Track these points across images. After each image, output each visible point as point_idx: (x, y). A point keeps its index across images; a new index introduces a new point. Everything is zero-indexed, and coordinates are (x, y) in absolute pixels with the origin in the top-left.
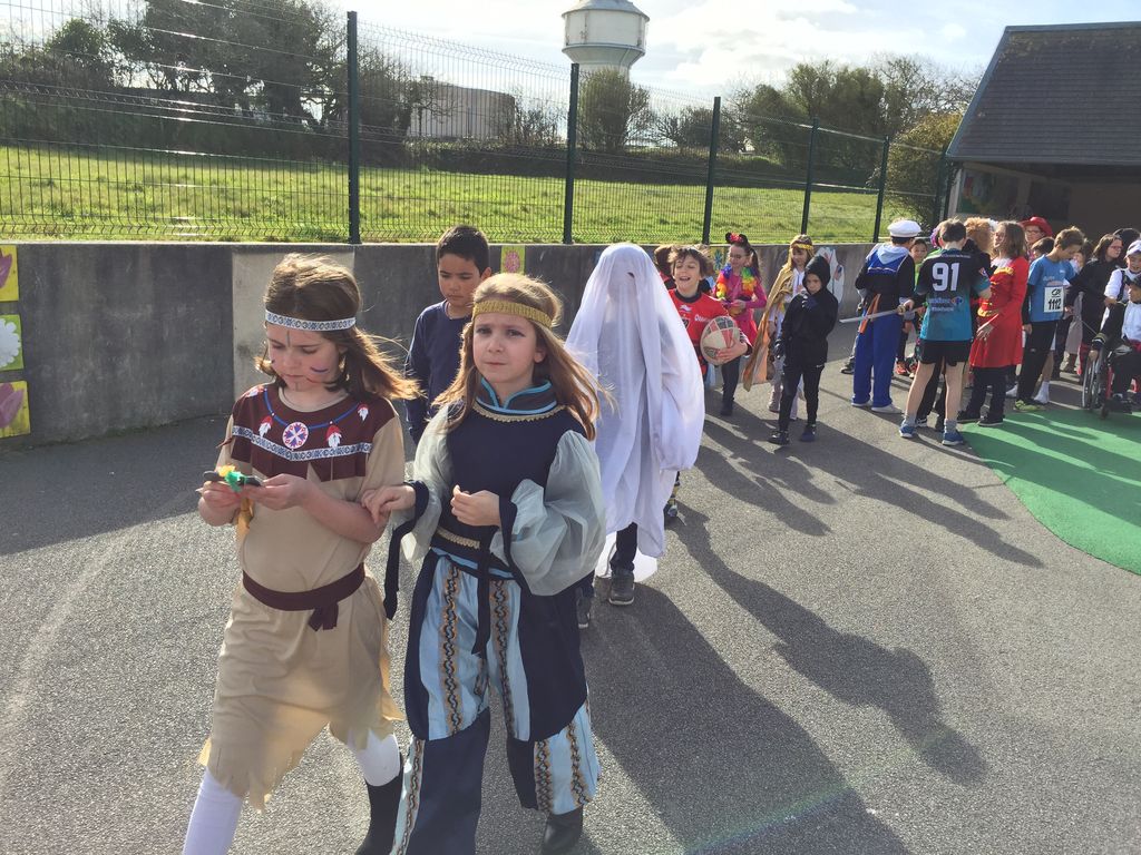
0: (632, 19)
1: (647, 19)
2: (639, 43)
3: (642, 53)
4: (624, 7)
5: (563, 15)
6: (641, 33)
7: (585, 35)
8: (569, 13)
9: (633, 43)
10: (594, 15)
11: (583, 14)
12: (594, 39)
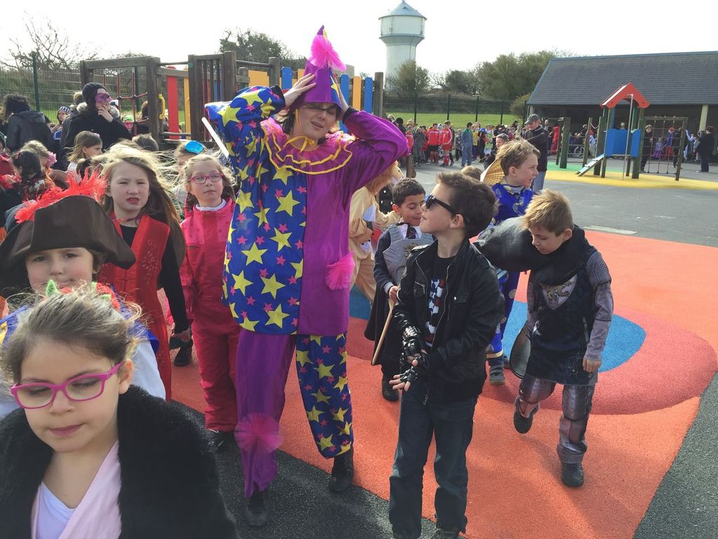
0: (418, 20)
1: (426, 19)
2: (422, 33)
3: (422, 38)
4: (412, 13)
5: (379, 19)
6: (422, 26)
7: (392, 29)
8: (382, 18)
9: (419, 33)
10: (395, 18)
11: (390, 19)
12: (396, 32)
